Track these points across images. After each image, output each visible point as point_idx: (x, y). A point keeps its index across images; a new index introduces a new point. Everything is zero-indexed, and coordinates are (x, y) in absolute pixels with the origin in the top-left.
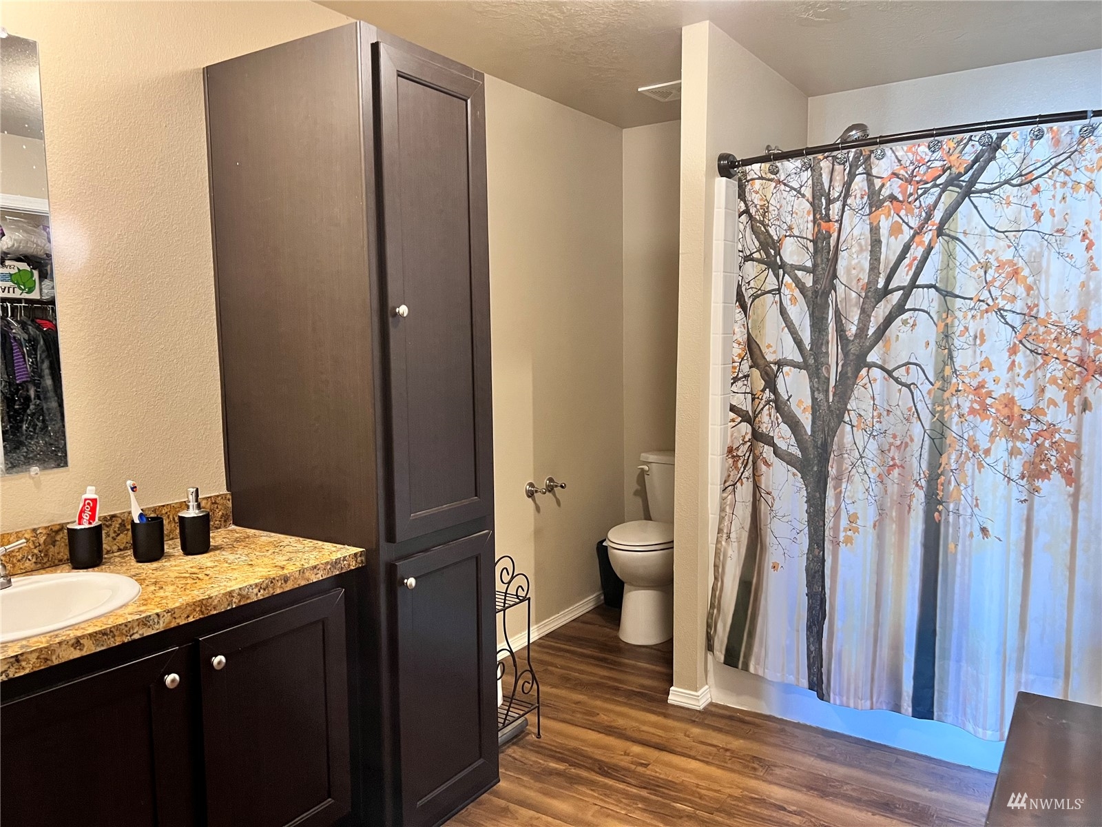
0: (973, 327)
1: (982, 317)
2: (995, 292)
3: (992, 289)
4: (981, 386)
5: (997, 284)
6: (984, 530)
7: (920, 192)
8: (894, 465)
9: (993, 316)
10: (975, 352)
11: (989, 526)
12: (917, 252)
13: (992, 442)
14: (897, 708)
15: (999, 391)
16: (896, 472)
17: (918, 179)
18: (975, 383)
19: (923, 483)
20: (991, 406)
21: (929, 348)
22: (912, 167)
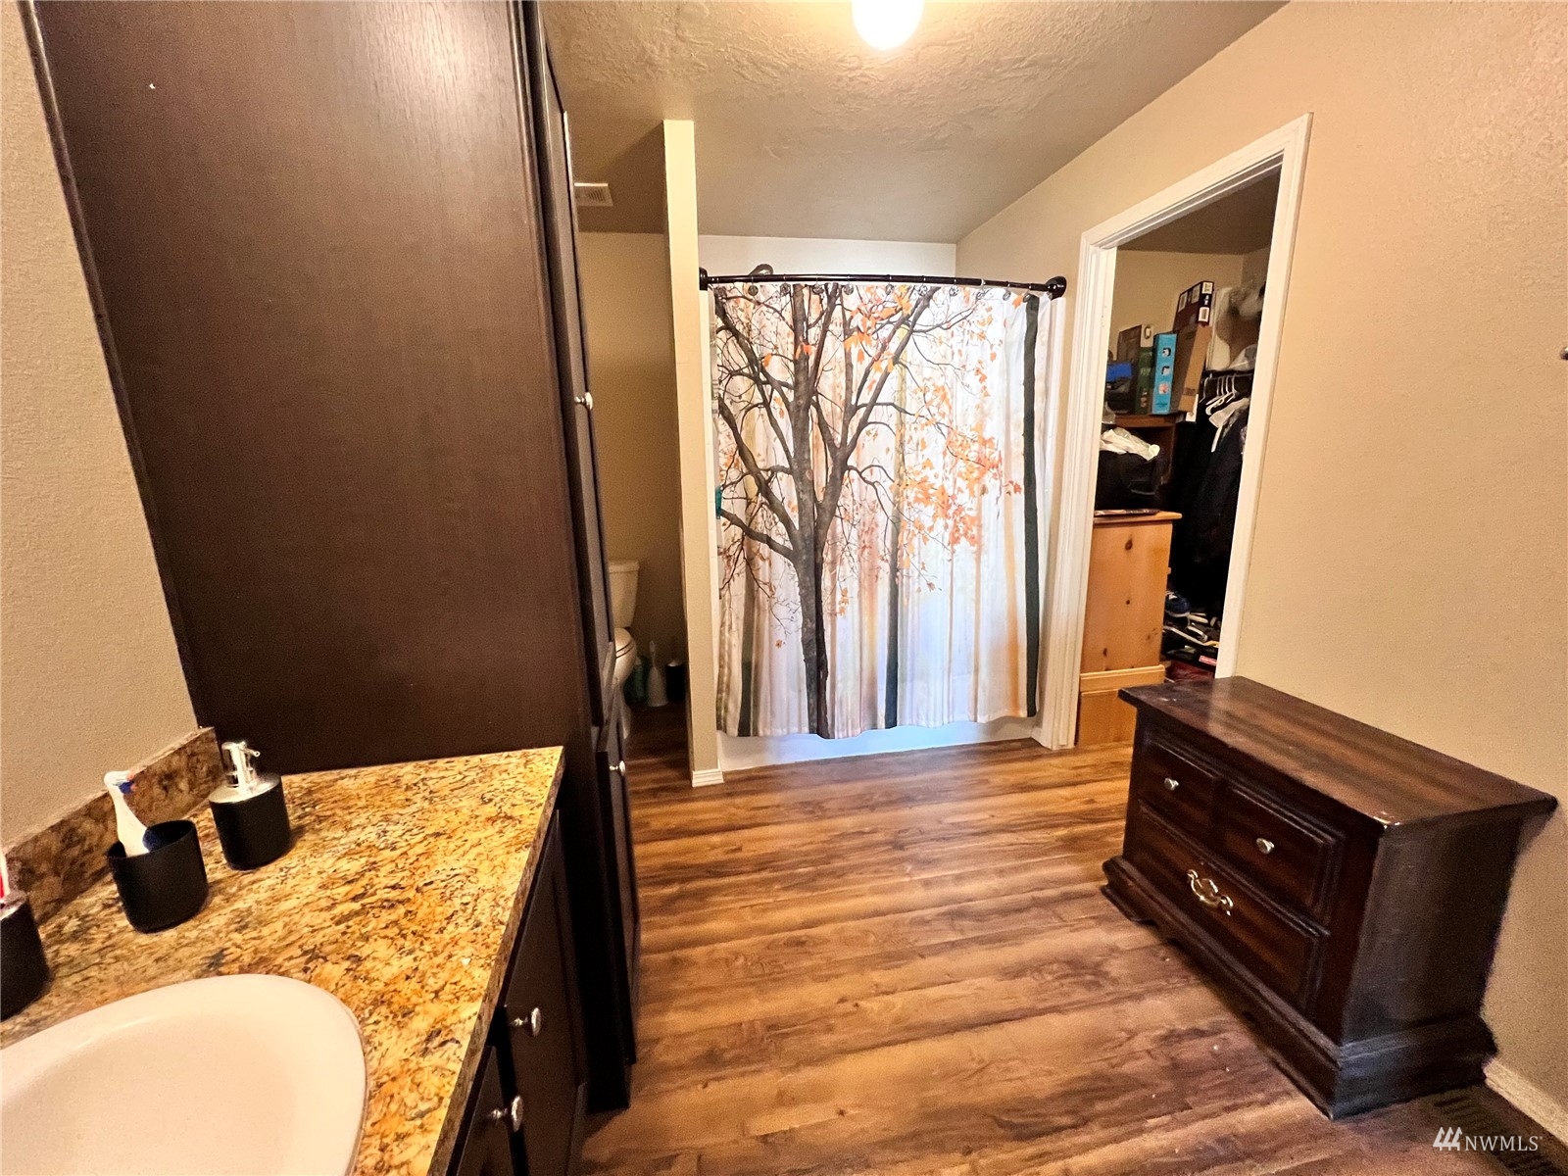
0: (916, 436)
1: (922, 429)
2: (933, 410)
3: (931, 408)
4: (924, 480)
5: (935, 403)
6: (930, 585)
7: (878, 326)
8: (864, 547)
9: (932, 429)
10: (917, 456)
11: (933, 581)
12: (875, 376)
13: (934, 521)
14: (874, 726)
15: (938, 484)
16: (867, 551)
17: (876, 315)
18: (918, 479)
19: (888, 557)
20: (933, 495)
21: (890, 453)
22: (870, 305)
